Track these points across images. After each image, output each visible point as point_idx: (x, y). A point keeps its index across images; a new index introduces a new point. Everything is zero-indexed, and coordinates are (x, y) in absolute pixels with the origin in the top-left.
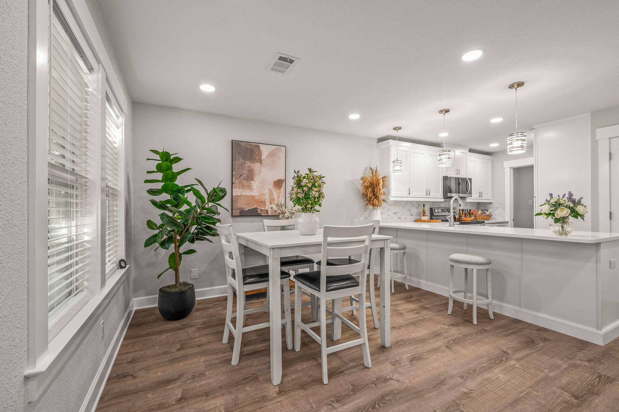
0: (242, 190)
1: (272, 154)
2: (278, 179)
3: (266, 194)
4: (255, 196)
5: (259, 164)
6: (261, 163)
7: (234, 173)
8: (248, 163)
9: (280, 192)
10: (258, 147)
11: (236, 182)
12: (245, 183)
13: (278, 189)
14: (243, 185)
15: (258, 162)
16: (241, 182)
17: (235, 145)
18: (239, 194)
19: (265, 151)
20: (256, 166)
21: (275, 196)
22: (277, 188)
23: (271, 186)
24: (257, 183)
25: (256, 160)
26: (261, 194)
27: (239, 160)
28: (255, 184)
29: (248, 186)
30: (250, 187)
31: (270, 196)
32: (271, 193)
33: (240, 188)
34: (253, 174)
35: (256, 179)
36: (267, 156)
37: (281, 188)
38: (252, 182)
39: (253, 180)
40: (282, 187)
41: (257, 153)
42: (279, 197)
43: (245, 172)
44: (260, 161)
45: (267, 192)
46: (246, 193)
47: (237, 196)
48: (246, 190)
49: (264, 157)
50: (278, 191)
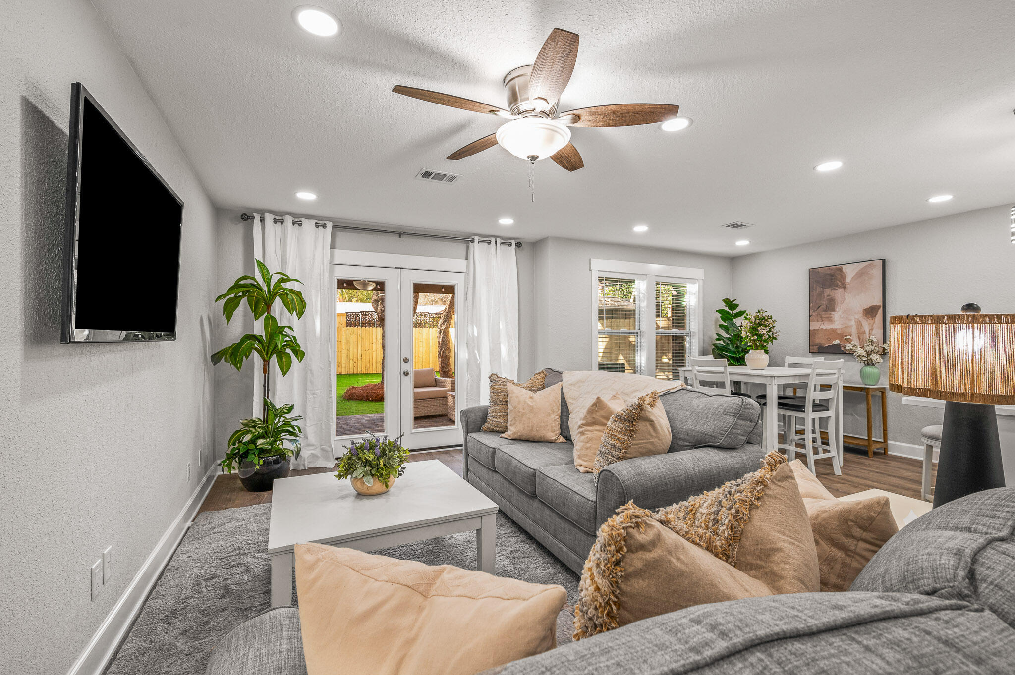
0: (820, 323)
1: (861, 274)
2: (870, 305)
3: (852, 326)
4: (836, 329)
5: (842, 290)
6: (844, 288)
7: (811, 305)
8: (827, 292)
9: (874, 323)
10: (840, 270)
11: (814, 314)
12: (824, 315)
13: (871, 319)
14: (821, 318)
15: (840, 288)
16: (819, 314)
17: (814, 274)
18: (817, 328)
19: (850, 273)
20: (838, 294)
21: (866, 328)
22: (868, 318)
23: (860, 316)
24: (840, 313)
25: (837, 286)
26: (846, 327)
27: (816, 289)
28: (837, 315)
29: (828, 318)
30: (830, 320)
31: (858, 329)
32: (859, 325)
33: (818, 321)
34: (834, 303)
35: (837, 309)
36: (852, 278)
37: (875, 316)
38: (833, 313)
39: (833, 310)
40: (877, 316)
41: (839, 277)
42: (872, 329)
43: (824, 302)
44: (844, 287)
45: (853, 323)
46: (826, 326)
47: (814, 330)
48: (826, 323)
49: (848, 280)
50: (872, 322)
